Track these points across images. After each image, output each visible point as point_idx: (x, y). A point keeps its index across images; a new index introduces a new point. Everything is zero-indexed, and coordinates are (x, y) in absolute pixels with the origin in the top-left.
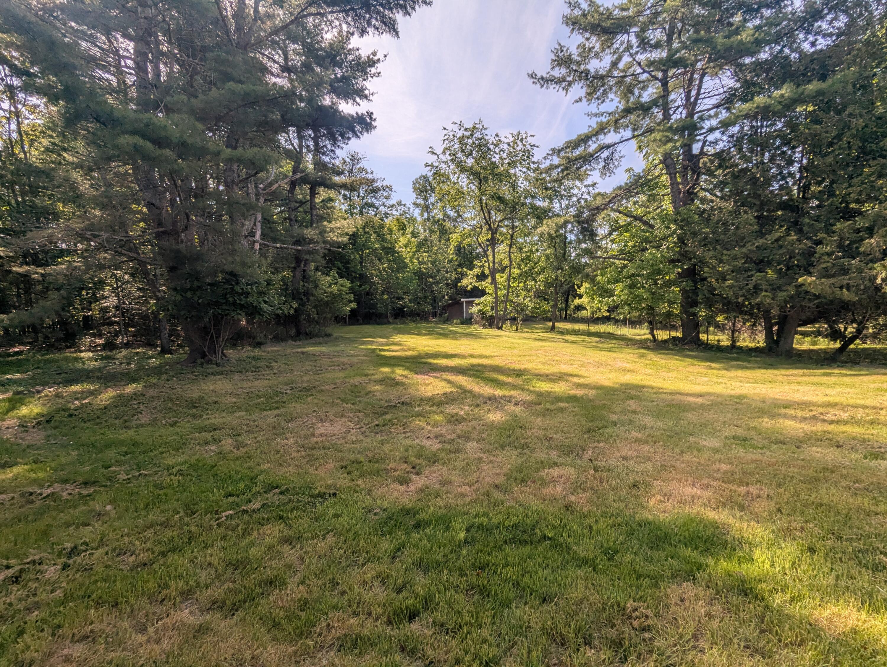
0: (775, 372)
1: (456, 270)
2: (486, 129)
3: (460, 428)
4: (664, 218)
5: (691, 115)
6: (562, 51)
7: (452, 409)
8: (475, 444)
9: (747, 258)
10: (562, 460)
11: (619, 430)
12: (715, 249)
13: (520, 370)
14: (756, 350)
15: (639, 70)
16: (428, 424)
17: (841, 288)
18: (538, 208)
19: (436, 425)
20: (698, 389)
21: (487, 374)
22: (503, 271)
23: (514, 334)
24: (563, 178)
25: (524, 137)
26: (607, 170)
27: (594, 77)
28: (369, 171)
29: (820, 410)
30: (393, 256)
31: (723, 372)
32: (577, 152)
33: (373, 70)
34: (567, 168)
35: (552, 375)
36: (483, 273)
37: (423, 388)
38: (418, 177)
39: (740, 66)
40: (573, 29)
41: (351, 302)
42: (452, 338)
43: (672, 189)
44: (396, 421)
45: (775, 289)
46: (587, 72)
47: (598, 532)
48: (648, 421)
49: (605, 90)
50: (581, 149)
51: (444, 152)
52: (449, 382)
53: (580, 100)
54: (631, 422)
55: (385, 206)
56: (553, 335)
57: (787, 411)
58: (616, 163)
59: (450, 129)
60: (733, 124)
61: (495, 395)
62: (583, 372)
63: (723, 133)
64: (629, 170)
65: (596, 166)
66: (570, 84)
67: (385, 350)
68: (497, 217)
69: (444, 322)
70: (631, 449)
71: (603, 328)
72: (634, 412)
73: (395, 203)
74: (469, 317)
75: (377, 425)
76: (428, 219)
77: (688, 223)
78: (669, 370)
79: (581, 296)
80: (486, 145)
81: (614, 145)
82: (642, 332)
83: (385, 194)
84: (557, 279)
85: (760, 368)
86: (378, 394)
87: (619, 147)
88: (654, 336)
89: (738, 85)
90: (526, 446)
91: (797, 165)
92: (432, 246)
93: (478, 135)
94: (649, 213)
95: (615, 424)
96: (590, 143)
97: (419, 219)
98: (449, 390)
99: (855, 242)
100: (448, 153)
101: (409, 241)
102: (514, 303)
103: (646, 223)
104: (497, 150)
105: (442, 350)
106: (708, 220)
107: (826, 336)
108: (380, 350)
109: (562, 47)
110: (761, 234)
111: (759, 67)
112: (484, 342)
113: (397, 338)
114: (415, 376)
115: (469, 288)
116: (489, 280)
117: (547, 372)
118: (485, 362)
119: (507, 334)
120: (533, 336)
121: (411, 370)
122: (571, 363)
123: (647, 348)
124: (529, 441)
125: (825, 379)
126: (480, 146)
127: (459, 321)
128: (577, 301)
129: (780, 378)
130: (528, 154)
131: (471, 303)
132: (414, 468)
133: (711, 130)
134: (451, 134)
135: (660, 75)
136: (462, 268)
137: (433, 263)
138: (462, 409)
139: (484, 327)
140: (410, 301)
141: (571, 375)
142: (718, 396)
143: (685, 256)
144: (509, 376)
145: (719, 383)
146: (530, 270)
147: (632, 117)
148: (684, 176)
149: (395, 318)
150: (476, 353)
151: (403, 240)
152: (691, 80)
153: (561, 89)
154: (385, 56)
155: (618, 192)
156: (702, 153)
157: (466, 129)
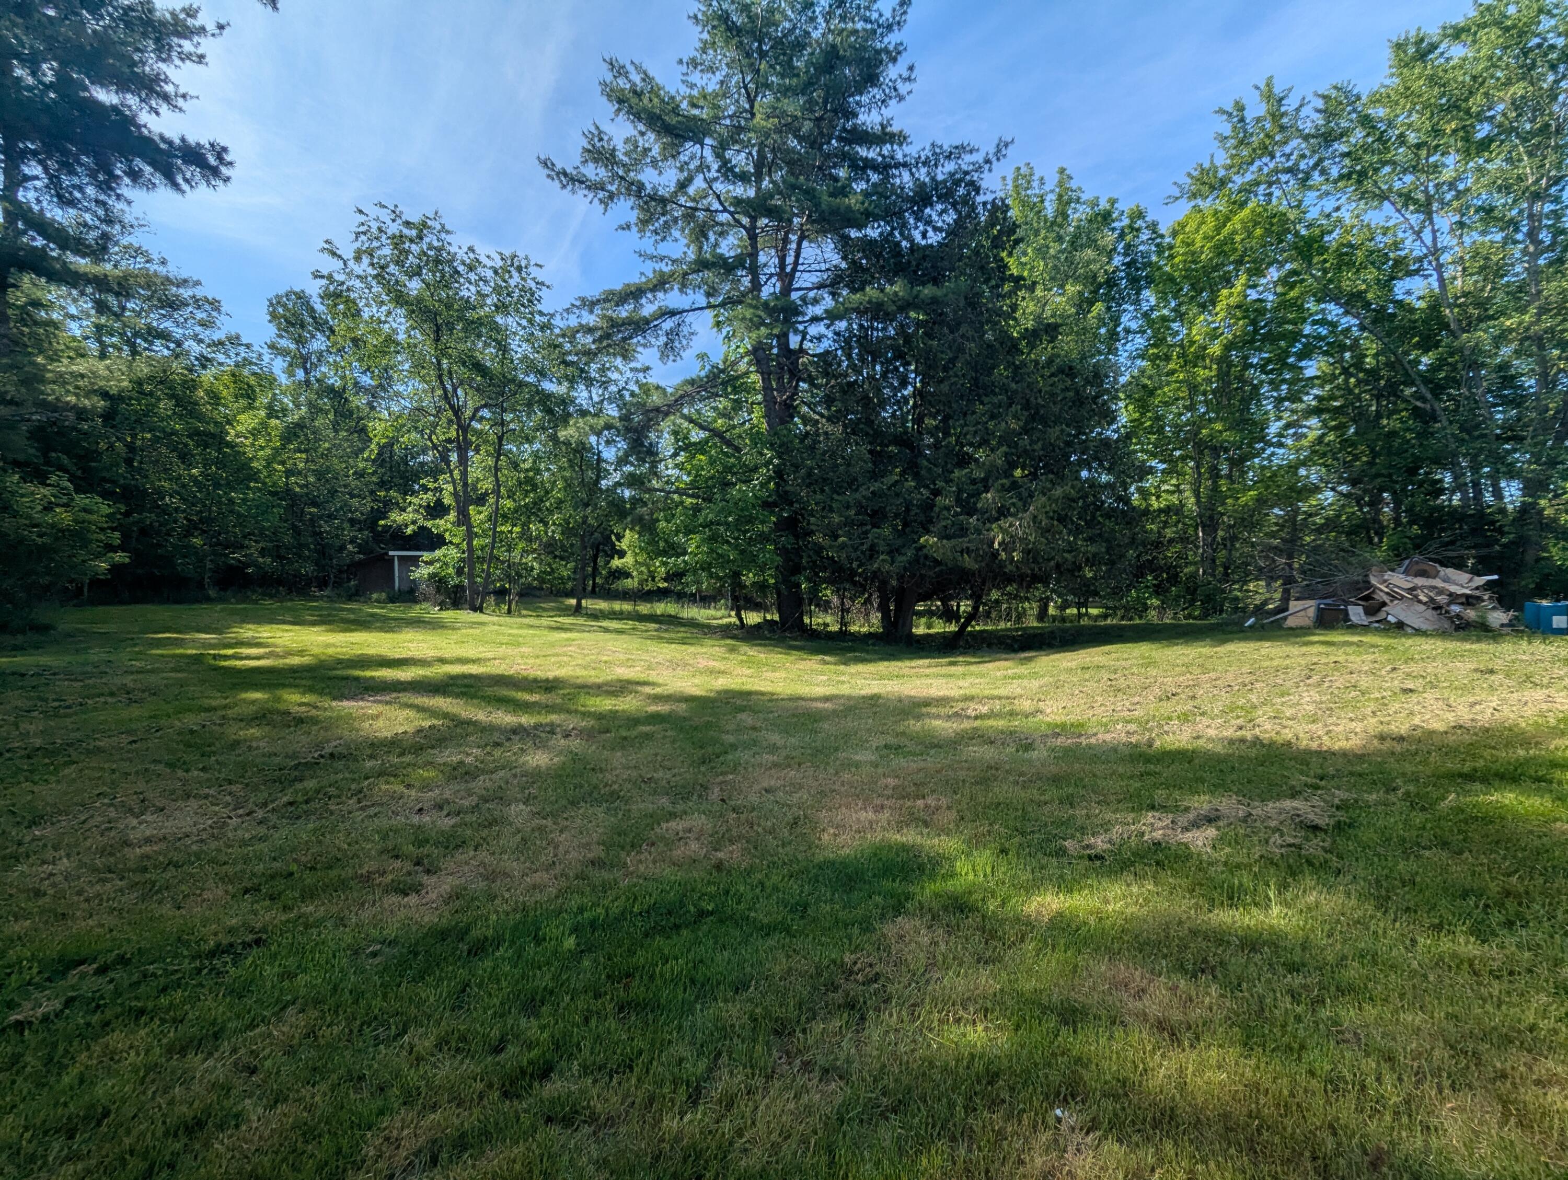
0: (899, 664)
1: (372, 492)
2: (448, 232)
3: (481, 784)
4: (756, 437)
5: (787, 290)
6: (601, 140)
7: (450, 756)
8: (522, 806)
9: (861, 509)
10: (680, 807)
11: (744, 756)
12: (822, 491)
13: (547, 680)
14: (870, 635)
15: (716, 206)
16: (409, 786)
17: (962, 552)
18: (550, 396)
19: (426, 786)
20: (820, 691)
21: (489, 691)
22: (481, 500)
23: (508, 620)
24: (599, 350)
25: (523, 263)
26: (669, 349)
27: (652, 198)
28: (155, 256)
29: (961, 705)
30: (219, 450)
31: (842, 667)
32: (624, 312)
33: (187, 46)
34: (608, 336)
35: (607, 684)
36: (439, 502)
37: (366, 725)
38: (282, 292)
39: (845, 239)
40: (619, 110)
41: (111, 548)
42: (381, 629)
43: (765, 396)
44: (332, 791)
45: (893, 552)
46: (641, 186)
47: (776, 889)
48: (775, 738)
49: (666, 222)
50: (629, 307)
51: (358, 259)
52: (420, 709)
53: (628, 227)
54: (755, 742)
55: (200, 341)
56: (581, 621)
57: (928, 709)
58: (684, 342)
59: (373, 215)
60: (841, 318)
61: (520, 725)
62: (653, 676)
63: (828, 327)
64: (702, 357)
65: (653, 340)
66: (611, 196)
67: (226, 657)
68: (467, 400)
69: (350, 598)
70: (771, 776)
71: (660, 608)
72: (754, 728)
73: (223, 338)
74: (405, 588)
75: (291, 804)
76: (307, 383)
77: (789, 451)
78: (774, 669)
79: (622, 554)
80: (450, 262)
81: (681, 312)
82: (719, 614)
83: (200, 315)
84: (584, 522)
85: (882, 659)
86: (262, 744)
87: (690, 318)
88: (741, 619)
89: (844, 265)
90: (614, 796)
91: (910, 388)
92: (317, 440)
93: (430, 239)
94: (734, 427)
95: (734, 747)
96: (643, 301)
97: (283, 379)
98: (427, 724)
99: (973, 496)
100: (366, 260)
101: (264, 424)
102: (503, 562)
103: (729, 443)
104: (473, 277)
105: (371, 651)
106: (812, 448)
107: (940, 617)
108: (215, 657)
109: (600, 132)
110: (874, 476)
111: (868, 245)
112: (455, 636)
113: (248, 631)
114: (334, 704)
115: (409, 531)
116: (452, 516)
117: (597, 680)
118: (474, 669)
119: (495, 619)
120: (545, 621)
121: (321, 693)
122: (629, 663)
123: (734, 637)
124: (616, 787)
125: (953, 669)
126: (437, 262)
127: (384, 595)
128: (616, 563)
129: (906, 671)
130: (529, 298)
131: (415, 561)
132: (418, 863)
133: (815, 319)
134: (374, 226)
135: (745, 221)
136: (388, 490)
137: (320, 475)
138: (468, 755)
139: (443, 607)
140: (263, 552)
141: (638, 683)
142: (849, 698)
143: (783, 498)
144: (531, 691)
145: (843, 682)
146: (535, 503)
147: (707, 274)
148: (780, 379)
149: (224, 589)
150: (447, 655)
151: (247, 421)
152: (786, 241)
153: (596, 201)
154: (221, 27)
155: (689, 388)
156: (801, 351)
157: (407, 224)
